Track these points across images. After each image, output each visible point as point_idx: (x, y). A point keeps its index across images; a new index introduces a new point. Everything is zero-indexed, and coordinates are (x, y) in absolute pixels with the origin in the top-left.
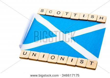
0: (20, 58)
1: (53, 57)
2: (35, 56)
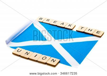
0: (13, 53)
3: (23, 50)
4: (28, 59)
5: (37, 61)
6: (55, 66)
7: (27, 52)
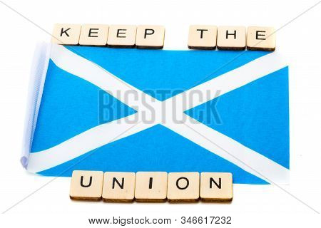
0: (72, 198)
1: (182, 183)
3: (97, 175)
4: (134, 201)
7: (115, 179)
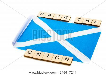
0: (24, 56)
1: (57, 58)
2: (39, 55)
4: (42, 60)
5: (51, 61)
6: (70, 65)
7: (38, 53)
